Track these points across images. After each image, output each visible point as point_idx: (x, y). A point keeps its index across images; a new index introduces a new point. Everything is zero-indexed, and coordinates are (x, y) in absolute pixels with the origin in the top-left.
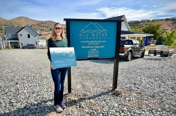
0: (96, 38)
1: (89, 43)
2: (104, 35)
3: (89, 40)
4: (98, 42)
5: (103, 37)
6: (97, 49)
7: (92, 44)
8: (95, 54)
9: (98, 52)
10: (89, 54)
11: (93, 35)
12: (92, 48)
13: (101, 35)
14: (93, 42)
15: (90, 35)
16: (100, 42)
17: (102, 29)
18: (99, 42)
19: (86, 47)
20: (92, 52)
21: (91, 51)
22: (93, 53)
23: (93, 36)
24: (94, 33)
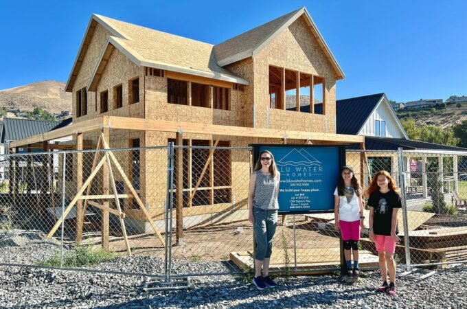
0: (303, 175)
1: (292, 183)
2: (317, 169)
3: (292, 178)
4: (306, 182)
5: (315, 173)
6: (306, 194)
7: (297, 185)
8: (303, 203)
9: (308, 199)
10: (294, 203)
11: (298, 169)
12: (297, 193)
13: (312, 169)
14: (298, 181)
15: (293, 169)
16: (310, 181)
17: (312, 160)
18: (309, 183)
19: (286, 190)
20: (298, 199)
21: (295, 197)
22: (299, 202)
23: (299, 172)
24: (299, 166)
